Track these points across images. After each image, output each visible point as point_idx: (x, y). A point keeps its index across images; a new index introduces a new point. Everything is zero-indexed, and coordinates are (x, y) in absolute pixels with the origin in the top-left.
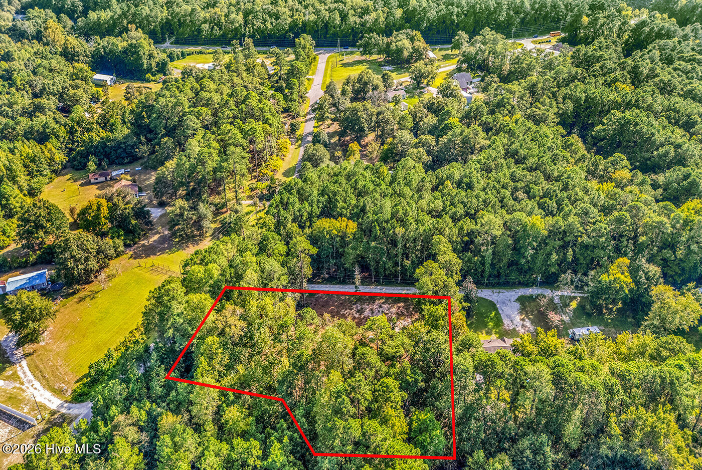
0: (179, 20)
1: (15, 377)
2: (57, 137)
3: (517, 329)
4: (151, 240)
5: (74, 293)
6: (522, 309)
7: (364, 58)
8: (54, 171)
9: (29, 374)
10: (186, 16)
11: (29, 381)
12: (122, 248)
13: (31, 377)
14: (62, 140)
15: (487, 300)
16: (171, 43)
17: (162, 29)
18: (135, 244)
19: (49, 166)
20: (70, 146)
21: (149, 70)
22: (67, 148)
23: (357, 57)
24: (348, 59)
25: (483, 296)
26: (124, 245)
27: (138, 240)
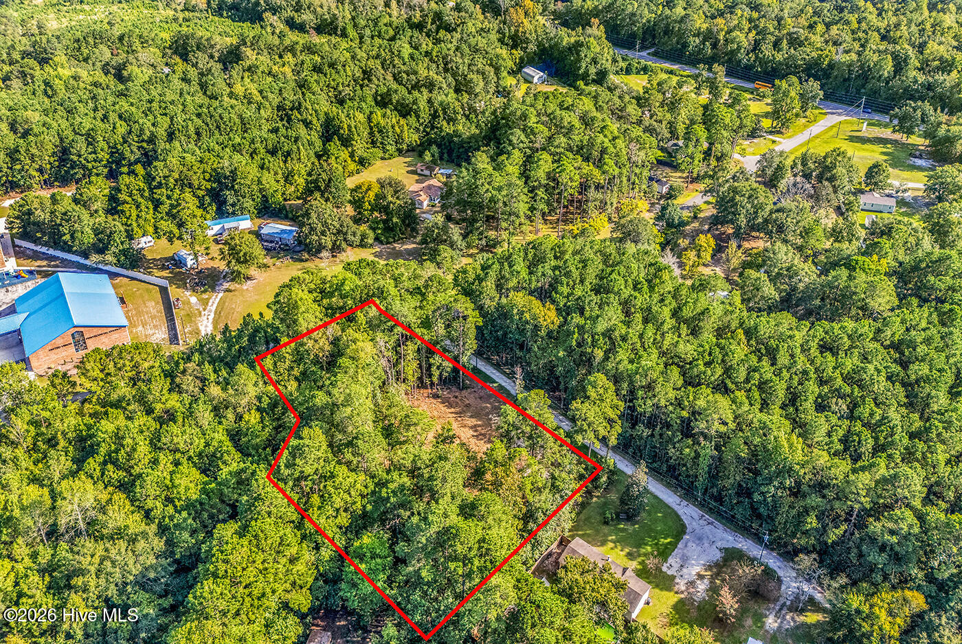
0: (668, 24)
1: (205, 303)
2: (418, 117)
3: (677, 580)
4: (405, 247)
5: (302, 261)
6: (717, 565)
7: (897, 136)
8: (400, 151)
9: (215, 305)
10: (676, 21)
11: (210, 311)
12: (370, 241)
13: (214, 308)
14: (421, 121)
15: (681, 520)
16: (649, 54)
17: (644, 33)
18: (388, 243)
19: (396, 142)
20: (428, 130)
21: (585, 77)
22: (424, 131)
23: (887, 133)
24: (866, 130)
25: (680, 512)
26: (377, 239)
27: (391, 240)
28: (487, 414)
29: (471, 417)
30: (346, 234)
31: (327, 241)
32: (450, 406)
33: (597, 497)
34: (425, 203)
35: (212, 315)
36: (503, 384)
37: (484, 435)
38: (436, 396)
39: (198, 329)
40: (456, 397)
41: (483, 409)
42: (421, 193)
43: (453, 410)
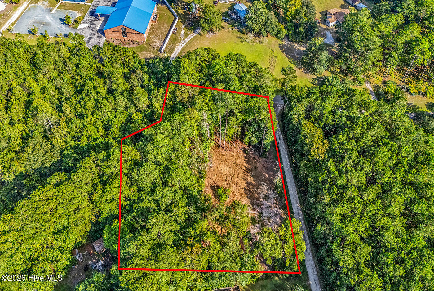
11: (185, 42)
13: (188, 41)
26: (287, 36)
27: (294, 40)
28: (262, 180)
29: (253, 176)
30: (268, 27)
31: (256, 28)
32: (247, 162)
33: (280, 278)
34: (332, 24)
35: (185, 44)
36: (285, 168)
37: (250, 192)
38: (245, 151)
39: (174, 49)
40: (254, 159)
41: (262, 175)
42: (333, 16)
43: (247, 165)
